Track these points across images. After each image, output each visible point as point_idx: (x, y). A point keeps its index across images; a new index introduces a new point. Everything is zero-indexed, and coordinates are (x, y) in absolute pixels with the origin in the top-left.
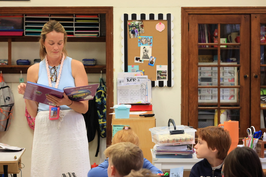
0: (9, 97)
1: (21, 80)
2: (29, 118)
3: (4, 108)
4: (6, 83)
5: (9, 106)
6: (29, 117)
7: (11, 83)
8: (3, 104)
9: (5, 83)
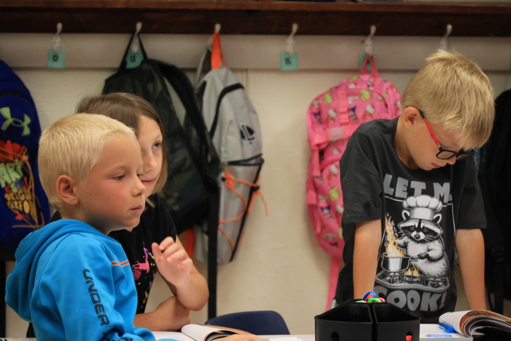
0: (250, 126)
1: (288, 61)
2: (326, 211)
3: (239, 169)
4: (234, 70)
5: (253, 162)
6: (322, 209)
7: (247, 70)
8: (238, 158)
9: (230, 74)
